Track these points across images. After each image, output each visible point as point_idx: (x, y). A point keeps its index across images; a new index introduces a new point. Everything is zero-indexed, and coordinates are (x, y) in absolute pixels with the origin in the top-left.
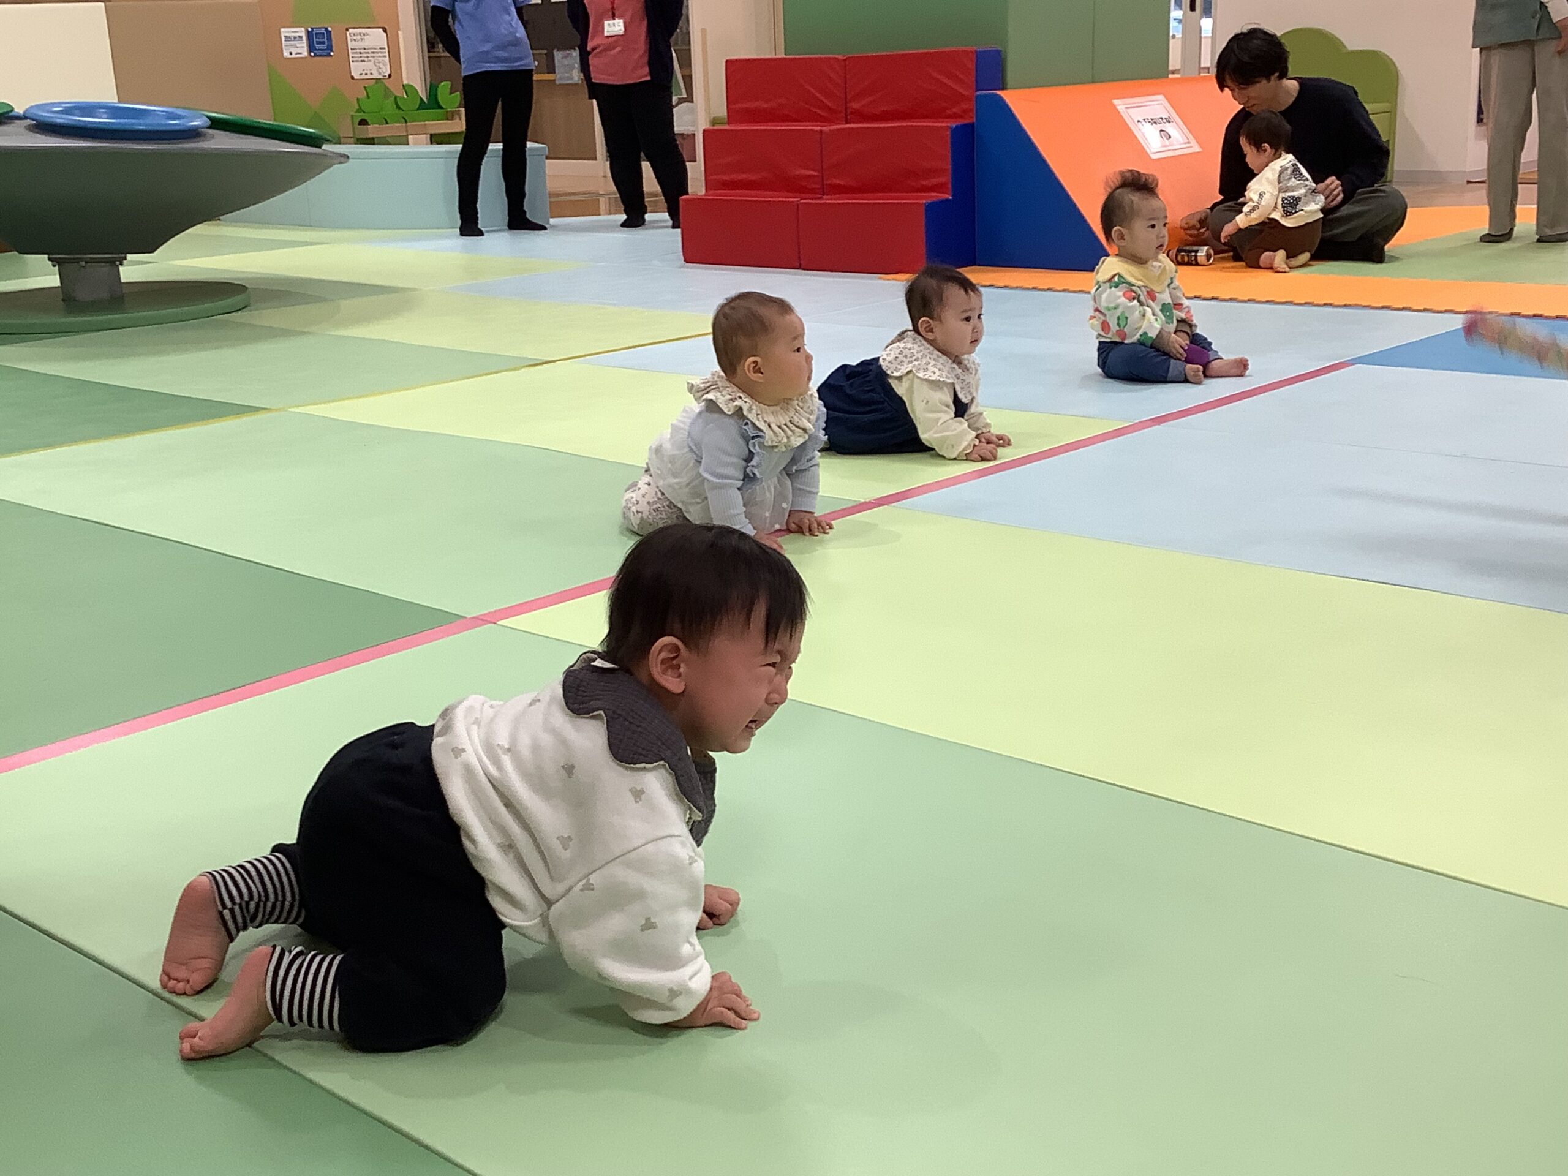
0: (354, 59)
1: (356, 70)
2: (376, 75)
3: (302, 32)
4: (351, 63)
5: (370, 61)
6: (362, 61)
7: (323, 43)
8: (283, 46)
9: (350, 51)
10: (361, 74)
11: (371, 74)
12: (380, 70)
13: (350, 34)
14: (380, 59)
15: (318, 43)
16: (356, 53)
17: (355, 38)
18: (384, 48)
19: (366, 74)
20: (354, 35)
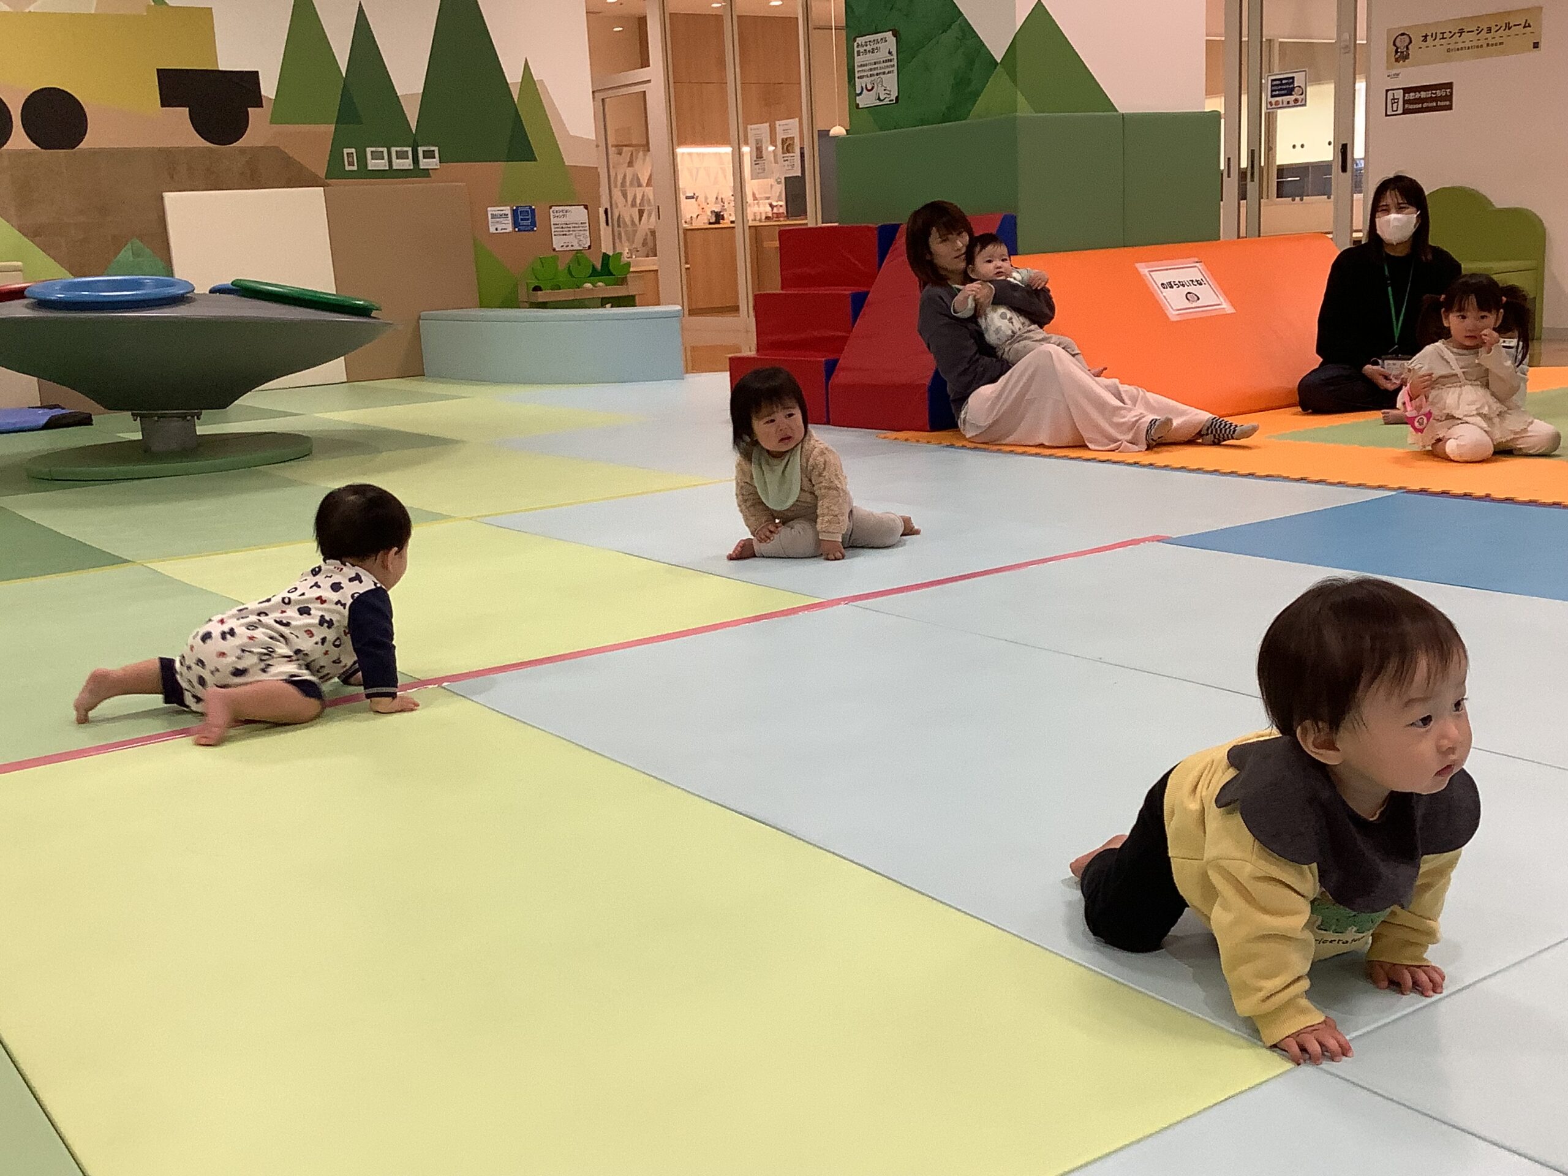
0: (556, 233)
1: (558, 243)
2: (577, 247)
3: (507, 210)
4: (554, 237)
5: (572, 234)
6: (566, 235)
7: (528, 219)
8: (490, 223)
9: (553, 226)
10: (562, 246)
11: (572, 246)
12: (580, 243)
13: (553, 211)
14: (583, 232)
15: (522, 220)
16: (558, 228)
17: (558, 214)
18: (585, 223)
19: (567, 246)
20: (557, 212)
